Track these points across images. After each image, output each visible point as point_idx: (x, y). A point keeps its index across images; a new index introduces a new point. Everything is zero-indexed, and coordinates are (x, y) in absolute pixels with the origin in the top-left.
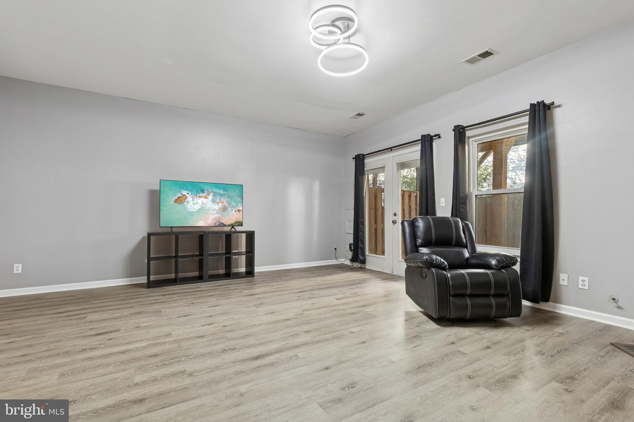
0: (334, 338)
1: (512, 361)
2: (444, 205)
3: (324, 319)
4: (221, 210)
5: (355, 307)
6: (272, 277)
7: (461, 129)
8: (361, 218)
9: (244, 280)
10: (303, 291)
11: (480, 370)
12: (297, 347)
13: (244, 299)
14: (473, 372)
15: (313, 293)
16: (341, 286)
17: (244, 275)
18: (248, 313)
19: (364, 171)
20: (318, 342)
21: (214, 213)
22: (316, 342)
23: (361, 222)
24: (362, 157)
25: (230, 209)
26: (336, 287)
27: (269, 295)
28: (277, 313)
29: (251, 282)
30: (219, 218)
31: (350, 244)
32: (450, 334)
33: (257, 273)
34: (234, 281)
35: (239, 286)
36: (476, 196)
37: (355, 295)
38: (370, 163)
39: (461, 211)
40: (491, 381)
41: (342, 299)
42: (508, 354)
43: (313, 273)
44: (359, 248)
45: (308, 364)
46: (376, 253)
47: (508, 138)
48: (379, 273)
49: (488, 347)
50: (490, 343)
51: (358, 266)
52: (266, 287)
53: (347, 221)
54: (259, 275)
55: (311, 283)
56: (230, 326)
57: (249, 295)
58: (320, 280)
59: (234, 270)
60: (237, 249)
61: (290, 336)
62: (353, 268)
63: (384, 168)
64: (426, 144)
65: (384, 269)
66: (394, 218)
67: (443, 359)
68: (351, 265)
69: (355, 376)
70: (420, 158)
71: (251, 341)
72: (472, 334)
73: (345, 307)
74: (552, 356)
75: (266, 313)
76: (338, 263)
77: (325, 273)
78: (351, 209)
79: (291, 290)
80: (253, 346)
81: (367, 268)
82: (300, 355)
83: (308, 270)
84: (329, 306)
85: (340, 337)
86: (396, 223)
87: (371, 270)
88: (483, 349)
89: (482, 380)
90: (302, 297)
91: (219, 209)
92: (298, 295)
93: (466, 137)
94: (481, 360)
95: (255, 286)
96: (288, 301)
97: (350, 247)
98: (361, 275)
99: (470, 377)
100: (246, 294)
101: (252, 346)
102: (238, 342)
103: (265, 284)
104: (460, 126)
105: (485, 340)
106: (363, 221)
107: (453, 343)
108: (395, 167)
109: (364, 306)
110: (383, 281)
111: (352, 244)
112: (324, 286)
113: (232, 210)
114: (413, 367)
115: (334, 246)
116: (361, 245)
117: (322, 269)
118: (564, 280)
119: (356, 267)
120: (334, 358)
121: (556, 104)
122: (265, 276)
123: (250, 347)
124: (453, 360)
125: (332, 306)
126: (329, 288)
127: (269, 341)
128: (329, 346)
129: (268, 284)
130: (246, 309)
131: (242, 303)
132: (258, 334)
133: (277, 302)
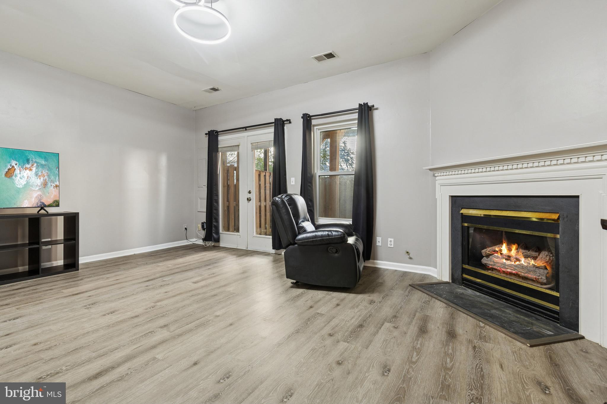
0: (197, 327)
1: (357, 313)
2: (294, 183)
3: (182, 307)
4: (42, 185)
5: (216, 288)
6: (105, 267)
7: (308, 117)
8: (215, 196)
9: (63, 275)
10: (152, 280)
11: (337, 326)
12: (154, 347)
13: (65, 301)
14: (332, 329)
15: (165, 280)
16: (196, 268)
17: (62, 269)
18: (75, 318)
19: (217, 148)
20: (180, 335)
21: (37, 189)
22: (177, 336)
23: (215, 200)
24: (215, 133)
25: (49, 184)
26: (192, 269)
27: (105, 290)
28: (119, 312)
29: (74, 277)
30: (41, 195)
31: (202, 223)
32: (308, 299)
33: (83, 264)
34: (46, 279)
35: (54, 285)
36: (319, 176)
37: (213, 275)
38: (224, 140)
39: (309, 189)
40: (346, 334)
41: (200, 281)
42: (353, 307)
43: (161, 257)
44: (213, 227)
45: (171, 365)
46: (228, 230)
47: (340, 130)
48: (234, 250)
49: (338, 305)
50: (339, 301)
51: (212, 245)
52: (98, 281)
53: (199, 199)
54: (86, 267)
55: (159, 269)
56: (46, 341)
57: (73, 295)
58: (171, 264)
59: (45, 265)
60: (50, 236)
61: (142, 336)
62: (206, 248)
63: (239, 146)
64: (279, 127)
65: (238, 246)
66: (249, 196)
67: (307, 324)
68: (203, 244)
69: (229, 363)
70: (273, 140)
71: (85, 354)
72: (324, 295)
73: (204, 290)
74: (380, 302)
75: (103, 313)
76: (189, 244)
77: (174, 256)
78: (203, 186)
79: (134, 280)
80: (89, 361)
81: (221, 246)
82: (159, 357)
83: (154, 254)
84: (186, 292)
85: (205, 324)
86: (250, 200)
87: (225, 248)
88: (334, 307)
89: (340, 335)
90: (151, 287)
91: (41, 184)
92: (146, 285)
93: (312, 125)
94: (335, 317)
95: (82, 281)
96: (133, 294)
97: (203, 226)
98: (216, 254)
99: (330, 335)
100: (68, 295)
101: (87, 362)
102: (62, 361)
103: (96, 278)
104: (308, 114)
105: (334, 299)
106: (217, 199)
107: (311, 307)
108: (250, 146)
109: (225, 286)
110: (240, 257)
111: (205, 223)
112: (177, 270)
113: (51, 185)
114: (284, 338)
115: (184, 226)
116: (215, 224)
117: (171, 251)
118: (379, 242)
119: (209, 246)
120: (202, 349)
121: (375, 107)
122: (94, 267)
123: (84, 363)
124: (315, 323)
125: (190, 291)
126: (183, 271)
127: (113, 349)
128: (193, 337)
129: (101, 277)
130: (70, 314)
131: (62, 307)
132: (95, 344)
133: (118, 297)
